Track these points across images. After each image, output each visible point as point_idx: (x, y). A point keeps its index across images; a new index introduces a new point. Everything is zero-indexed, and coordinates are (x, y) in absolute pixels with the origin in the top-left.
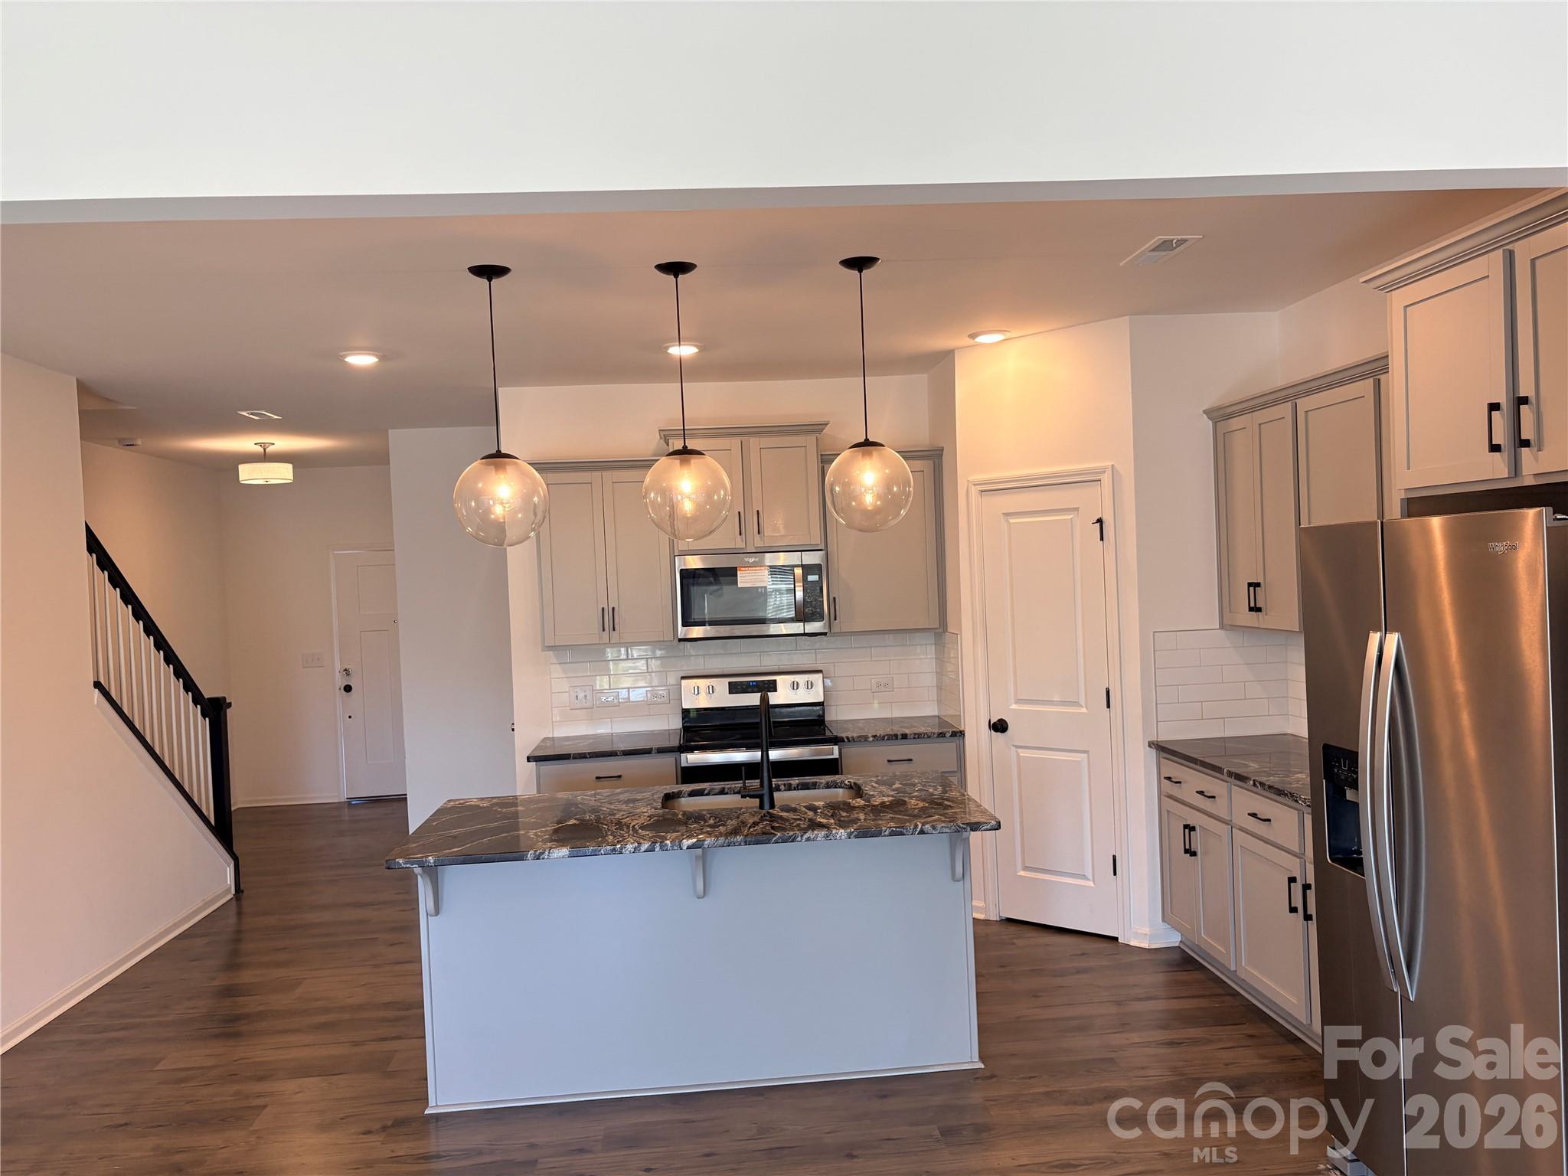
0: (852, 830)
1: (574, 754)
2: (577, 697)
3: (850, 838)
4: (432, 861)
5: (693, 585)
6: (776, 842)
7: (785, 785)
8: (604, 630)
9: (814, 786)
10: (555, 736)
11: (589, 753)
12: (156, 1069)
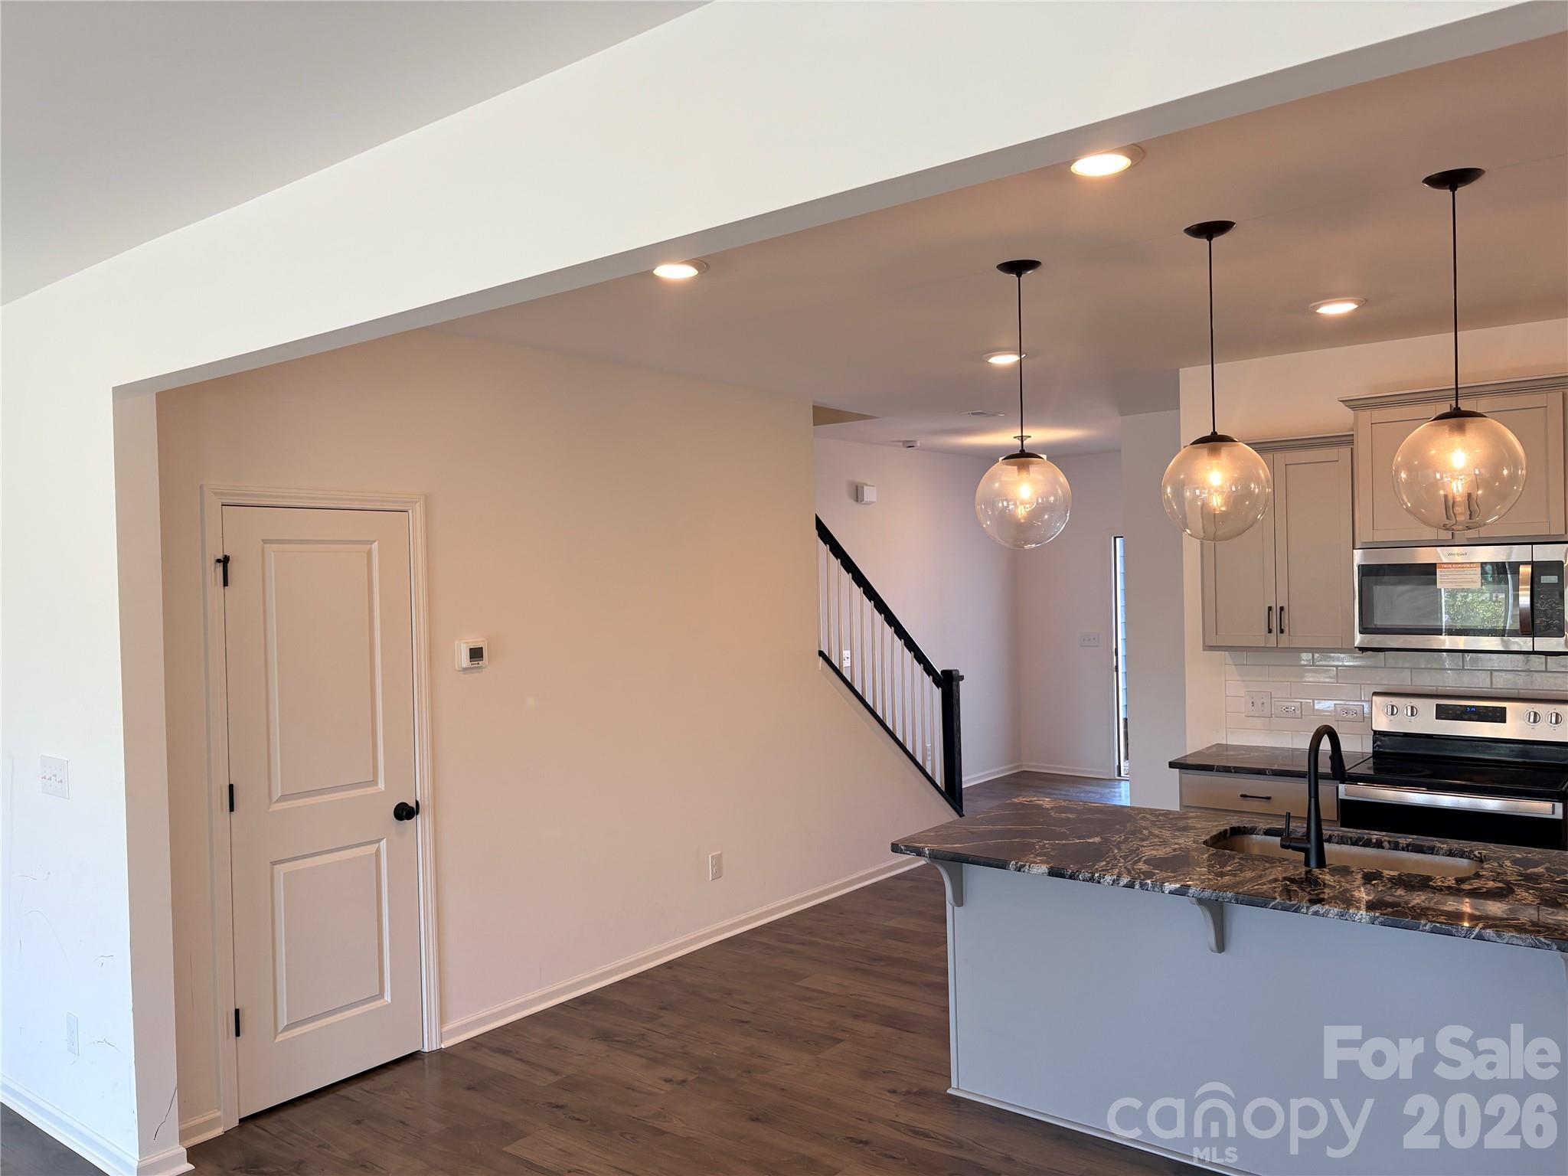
0: (1377, 914)
1: (1218, 766)
2: (1253, 703)
3: (1373, 924)
4: (927, 852)
5: (1376, 584)
6: (1274, 908)
7: (1389, 842)
8: (1270, 631)
9: (1432, 851)
10: (1228, 743)
11: (1235, 768)
12: (799, 983)
